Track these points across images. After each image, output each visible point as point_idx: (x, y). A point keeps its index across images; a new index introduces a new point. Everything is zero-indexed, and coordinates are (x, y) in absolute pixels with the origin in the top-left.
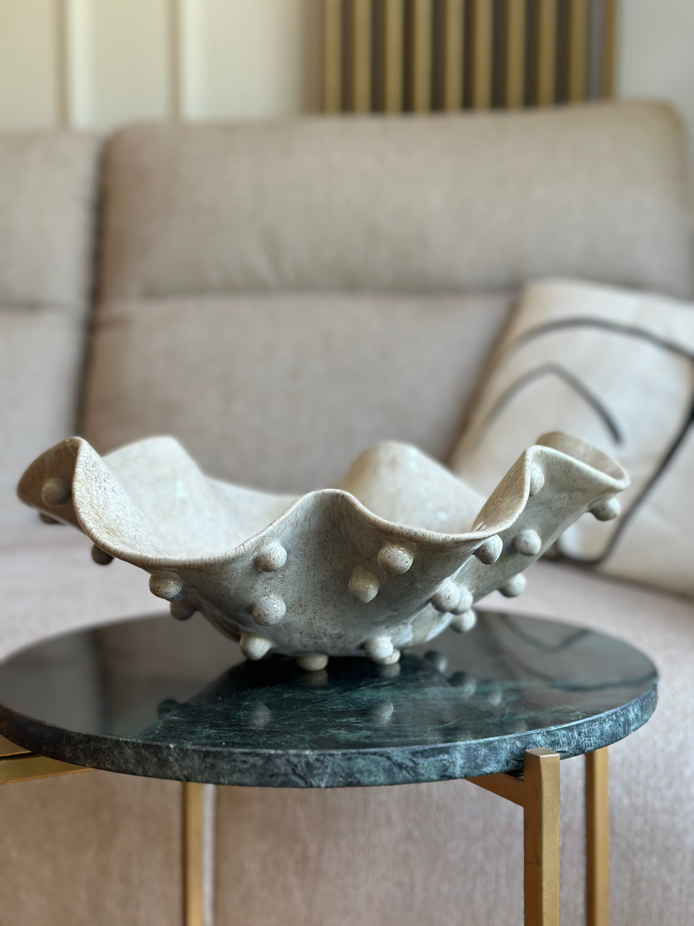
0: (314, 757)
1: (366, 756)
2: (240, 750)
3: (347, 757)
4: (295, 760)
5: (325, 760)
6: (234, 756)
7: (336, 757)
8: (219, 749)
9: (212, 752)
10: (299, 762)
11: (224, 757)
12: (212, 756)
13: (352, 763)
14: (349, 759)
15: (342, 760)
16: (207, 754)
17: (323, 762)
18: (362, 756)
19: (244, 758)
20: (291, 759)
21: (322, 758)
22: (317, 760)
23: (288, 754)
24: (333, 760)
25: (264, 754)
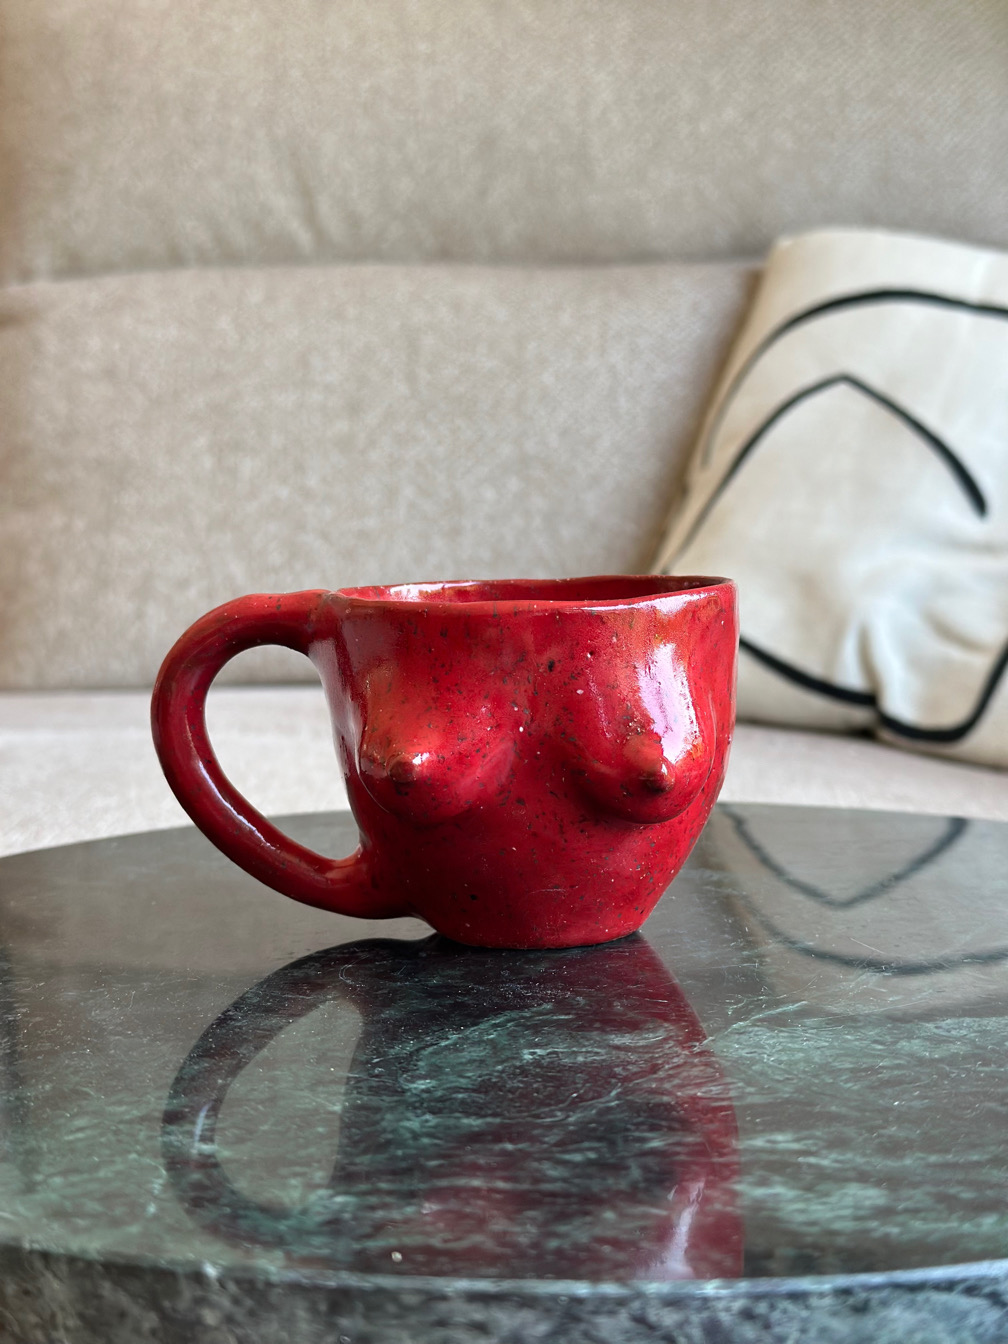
0: (738, 1305)
1: (921, 1297)
2: (463, 1284)
3: (851, 1301)
4: (669, 1318)
5: (776, 1316)
6: (443, 1307)
7: (814, 1301)
8: (387, 1282)
9: (362, 1293)
10: (681, 1325)
11: (405, 1310)
12: (360, 1306)
13: (868, 1323)
14: (862, 1309)
15: (834, 1314)
16: (340, 1301)
17: (767, 1326)
18: (907, 1297)
19: (478, 1314)
20: (653, 1315)
21: (762, 1308)
22: (747, 1315)
23: (640, 1295)
24: (804, 1313)
25: (554, 1298)
